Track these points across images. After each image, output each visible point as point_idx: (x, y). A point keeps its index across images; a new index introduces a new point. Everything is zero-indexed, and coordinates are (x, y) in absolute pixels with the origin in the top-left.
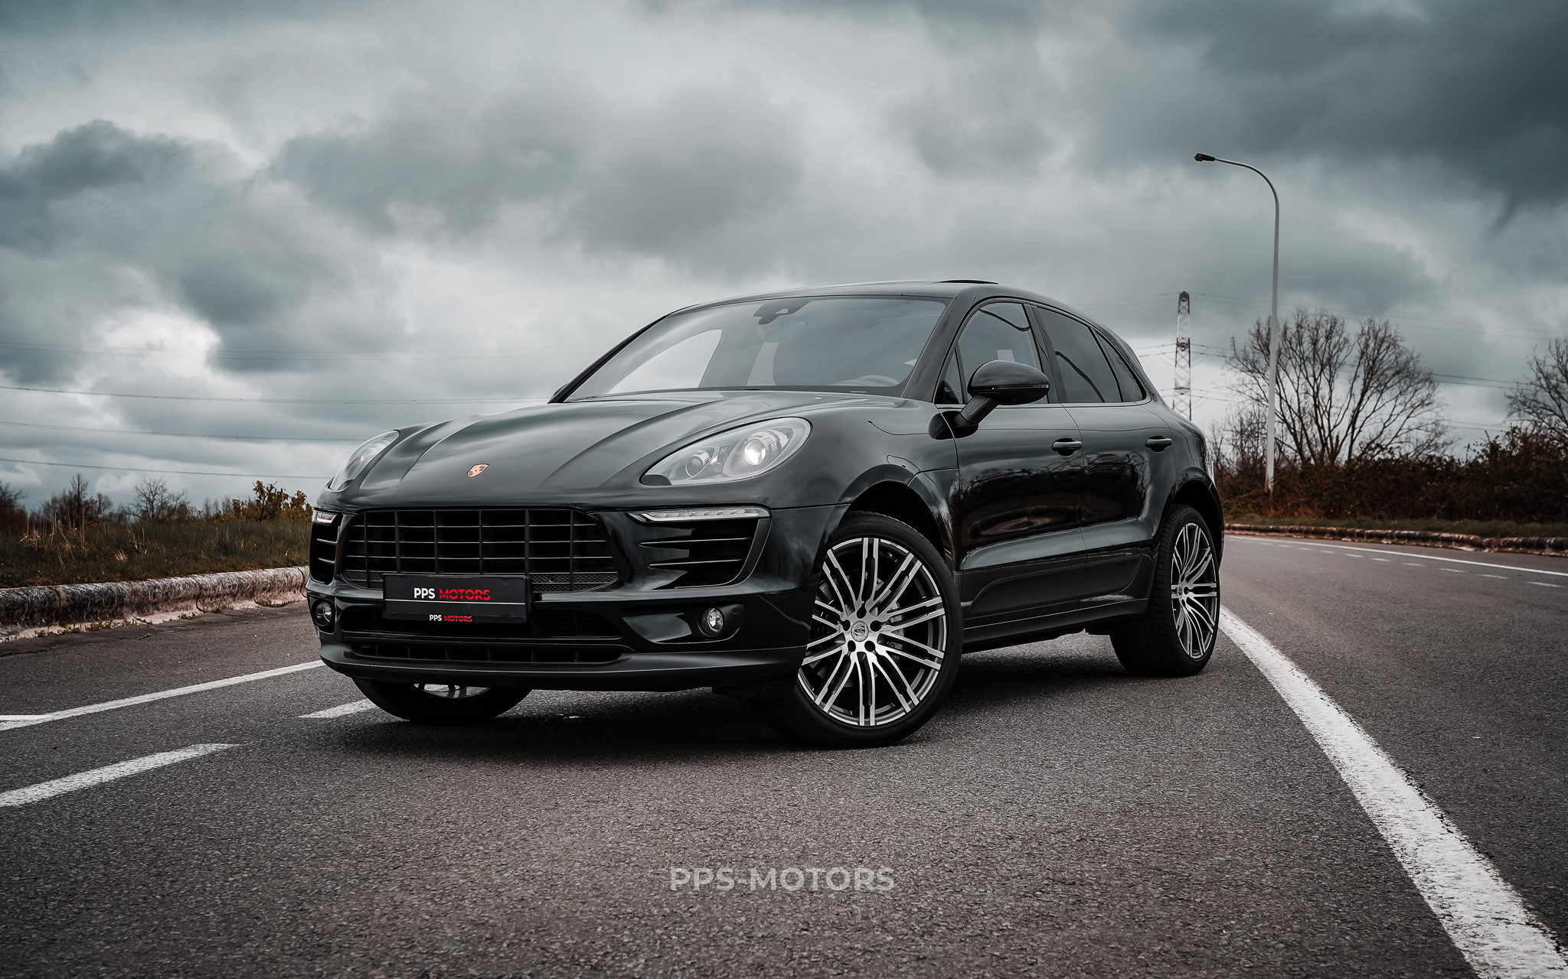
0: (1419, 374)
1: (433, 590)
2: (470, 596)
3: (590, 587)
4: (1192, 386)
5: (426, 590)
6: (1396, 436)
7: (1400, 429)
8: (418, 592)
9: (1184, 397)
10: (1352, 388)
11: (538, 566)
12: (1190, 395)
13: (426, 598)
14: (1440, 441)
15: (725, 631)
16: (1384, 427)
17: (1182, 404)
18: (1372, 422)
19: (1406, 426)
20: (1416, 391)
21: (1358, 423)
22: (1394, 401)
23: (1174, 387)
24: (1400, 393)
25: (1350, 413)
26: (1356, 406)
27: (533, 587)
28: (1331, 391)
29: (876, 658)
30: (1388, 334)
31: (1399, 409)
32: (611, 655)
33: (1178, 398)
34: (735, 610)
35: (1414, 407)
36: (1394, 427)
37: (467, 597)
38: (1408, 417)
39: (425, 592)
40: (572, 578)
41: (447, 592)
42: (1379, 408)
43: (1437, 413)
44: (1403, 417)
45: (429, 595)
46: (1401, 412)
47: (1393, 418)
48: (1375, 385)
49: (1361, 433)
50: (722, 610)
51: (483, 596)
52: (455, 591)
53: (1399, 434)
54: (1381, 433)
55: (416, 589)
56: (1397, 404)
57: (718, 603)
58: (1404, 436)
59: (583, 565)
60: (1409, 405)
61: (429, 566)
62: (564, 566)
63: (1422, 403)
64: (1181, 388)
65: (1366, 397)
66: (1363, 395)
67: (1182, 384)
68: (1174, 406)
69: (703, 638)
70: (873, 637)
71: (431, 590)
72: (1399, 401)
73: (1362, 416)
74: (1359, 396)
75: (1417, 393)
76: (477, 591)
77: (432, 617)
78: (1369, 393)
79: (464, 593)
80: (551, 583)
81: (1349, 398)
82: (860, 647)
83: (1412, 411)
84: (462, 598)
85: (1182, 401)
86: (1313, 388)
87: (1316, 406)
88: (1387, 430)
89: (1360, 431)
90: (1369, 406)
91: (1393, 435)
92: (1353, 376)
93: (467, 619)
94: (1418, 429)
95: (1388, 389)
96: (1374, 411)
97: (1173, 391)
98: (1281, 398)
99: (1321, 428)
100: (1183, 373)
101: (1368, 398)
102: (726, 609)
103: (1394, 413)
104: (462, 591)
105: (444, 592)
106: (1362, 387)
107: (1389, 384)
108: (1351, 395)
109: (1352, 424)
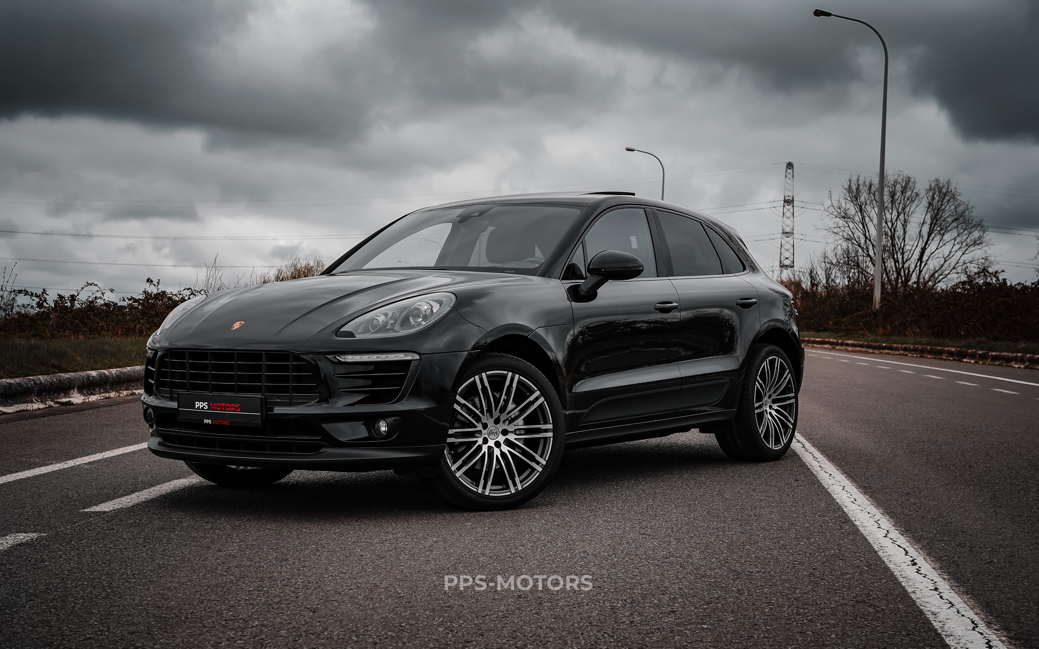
0: (972, 221)
1: (207, 403)
2: (228, 408)
3: (302, 404)
4: (795, 232)
5: (202, 403)
6: (954, 268)
7: (957, 263)
8: (198, 404)
9: (790, 240)
10: (921, 231)
11: (271, 390)
12: (793, 238)
13: (203, 408)
15: (389, 433)
16: (945, 261)
17: (787, 244)
18: (936, 257)
19: (961, 261)
20: (970, 234)
21: (925, 258)
22: (953, 241)
23: (782, 232)
24: (958, 235)
25: (919, 250)
26: (923, 245)
27: (267, 403)
28: (905, 233)
29: (500, 453)
30: (949, 190)
31: (957, 247)
32: (314, 448)
33: (785, 240)
34: (395, 420)
35: (969, 246)
36: (953, 261)
37: (226, 409)
38: (963, 254)
39: (202, 404)
40: (291, 398)
41: (215, 405)
42: (941, 247)
43: (985, 251)
44: (960, 253)
45: (204, 406)
46: (959, 249)
47: (952, 254)
48: (938, 229)
49: (927, 266)
50: (387, 421)
51: (236, 408)
52: (219, 404)
53: (956, 267)
54: (942, 266)
55: (196, 403)
56: (956, 243)
57: (384, 416)
58: (960, 268)
59: (298, 390)
60: (964, 244)
61: (204, 388)
62: (285, 390)
63: (975, 243)
64: (787, 233)
65: (931, 238)
66: (929, 237)
67: (788, 230)
68: (781, 246)
69: (375, 439)
70: (501, 439)
71: (205, 403)
72: (958, 240)
73: (927, 252)
74: (926, 237)
75: (970, 235)
76: (232, 405)
77: (207, 421)
78: (933, 235)
79: (225, 406)
80: (279, 400)
81: (918, 239)
82: (491, 443)
83: (967, 249)
84: (223, 409)
85: (787, 242)
86: (891, 230)
87: (893, 245)
88: (947, 263)
89: (926, 264)
90: (932, 246)
91: (952, 268)
92: (922, 222)
93: (226, 423)
94: (971, 262)
95: (949, 231)
96: (937, 249)
97: (781, 234)
98: (866, 238)
99: (896, 261)
100: (788, 222)
101: (933, 239)
102: (391, 419)
103: (953, 250)
104: (223, 404)
105: (213, 405)
106: (928, 230)
107: (949, 228)
108: (920, 235)
109: (920, 259)
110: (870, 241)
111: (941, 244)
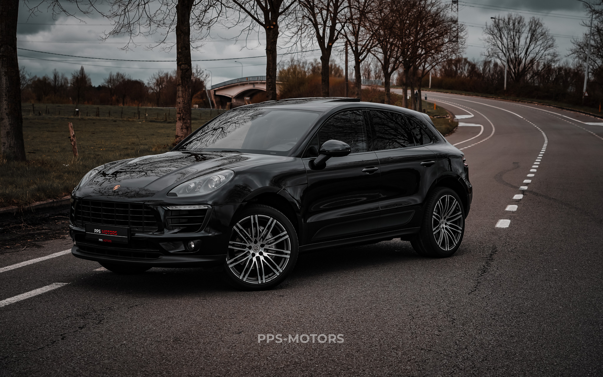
0: (549, 36)
6: (541, 57)
7: (542, 55)
10: (526, 41)
14: (556, 59)
16: (537, 54)
18: (533, 52)
19: (544, 54)
21: (528, 53)
22: (540, 46)
24: (543, 43)
25: (525, 50)
26: (527, 47)
28: (519, 42)
30: (539, 22)
31: (542, 48)
35: (547, 48)
36: (540, 54)
38: (545, 51)
43: (555, 50)
44: (543, 51)
47: (540, 51)
48: (534, 39)
54: (536, 56)
58: (543, 57)
60: (545, 47)
63: (550, 47)
65: (531, 44)
66: (530, 43)
72: (542, 46)
73: (529, 50)
78: (532, 42)
81: (525, 45)
86: (513, 40)
87: (514, 46)
88: (538, 56)
89: (528, 56)
90: (532, 47)
91: (540, 57)
92: (527, 36)
94: (548, 55)
95: (539, 41)
96: (533, 49)
98: (502, 44)
99: (515, 54)
103: (540, 49)
106: (530, 40)
107: (539, 39)
108: (526, 43)
109: (526, 53)
110: (504, 45)
111: (536, 46)
